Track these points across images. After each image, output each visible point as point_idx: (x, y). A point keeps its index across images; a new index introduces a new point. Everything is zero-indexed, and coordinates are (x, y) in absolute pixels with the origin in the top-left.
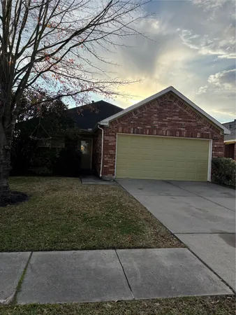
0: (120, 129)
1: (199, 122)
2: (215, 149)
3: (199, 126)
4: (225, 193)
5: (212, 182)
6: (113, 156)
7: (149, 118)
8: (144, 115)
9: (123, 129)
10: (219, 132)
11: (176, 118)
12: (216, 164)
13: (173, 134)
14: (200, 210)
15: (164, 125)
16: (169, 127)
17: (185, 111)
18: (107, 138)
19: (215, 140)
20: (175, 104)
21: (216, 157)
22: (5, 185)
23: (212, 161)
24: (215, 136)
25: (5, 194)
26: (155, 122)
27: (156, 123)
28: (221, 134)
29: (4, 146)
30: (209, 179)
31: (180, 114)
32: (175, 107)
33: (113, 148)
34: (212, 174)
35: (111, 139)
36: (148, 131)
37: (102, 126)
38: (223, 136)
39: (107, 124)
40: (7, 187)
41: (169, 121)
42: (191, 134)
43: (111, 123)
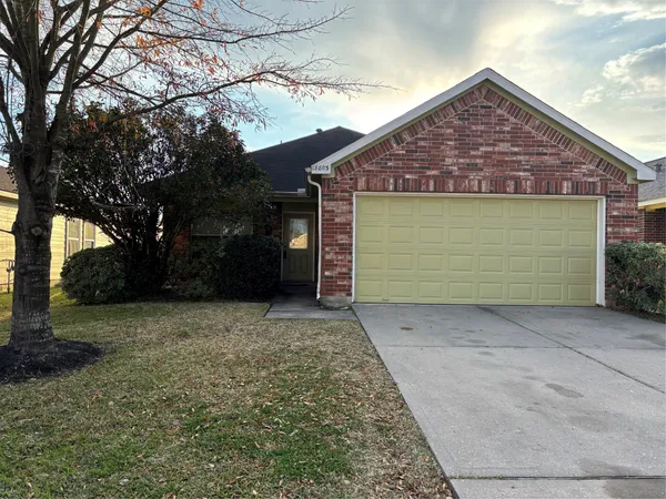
0: (362, 183)
1: (568, 154)
2: (612, 221)
3: (567, 165)
4: (643, 337)
5: (609, 307)
6: (346, 249)
7: (433, 152)
8: (422, 143)
9: (368, 182)
10: (623, 177)
11: (503, 147)
12: (616, 260)
13: (498, 187)
14: (558, 389)
15: (474, 167)
16: (487, 172)
17: (527, 128)
18: (331, 205)
19: (613, 197)
20: (499, 111)
21: (618, 242)
22: (37, 326)
23: (608, 253)
24: (612, 187)
25: (35, 351)
26: (449, 161)
27: (451, 161)
28: (629, 181)
29: (29, 229)
30: (600, 299)
31: (516, 136)
32: (502, 121)
33: (346, 228)
34: (608, 285)
35: (341, 207)
36: (432, 183)
37: (317, 178)
38: (634, 188)
39: (329, 172)
40: (41, 331)
41: (487, 156)
42: (546, 185)
43: (338, 168)
